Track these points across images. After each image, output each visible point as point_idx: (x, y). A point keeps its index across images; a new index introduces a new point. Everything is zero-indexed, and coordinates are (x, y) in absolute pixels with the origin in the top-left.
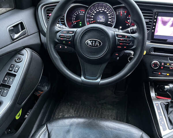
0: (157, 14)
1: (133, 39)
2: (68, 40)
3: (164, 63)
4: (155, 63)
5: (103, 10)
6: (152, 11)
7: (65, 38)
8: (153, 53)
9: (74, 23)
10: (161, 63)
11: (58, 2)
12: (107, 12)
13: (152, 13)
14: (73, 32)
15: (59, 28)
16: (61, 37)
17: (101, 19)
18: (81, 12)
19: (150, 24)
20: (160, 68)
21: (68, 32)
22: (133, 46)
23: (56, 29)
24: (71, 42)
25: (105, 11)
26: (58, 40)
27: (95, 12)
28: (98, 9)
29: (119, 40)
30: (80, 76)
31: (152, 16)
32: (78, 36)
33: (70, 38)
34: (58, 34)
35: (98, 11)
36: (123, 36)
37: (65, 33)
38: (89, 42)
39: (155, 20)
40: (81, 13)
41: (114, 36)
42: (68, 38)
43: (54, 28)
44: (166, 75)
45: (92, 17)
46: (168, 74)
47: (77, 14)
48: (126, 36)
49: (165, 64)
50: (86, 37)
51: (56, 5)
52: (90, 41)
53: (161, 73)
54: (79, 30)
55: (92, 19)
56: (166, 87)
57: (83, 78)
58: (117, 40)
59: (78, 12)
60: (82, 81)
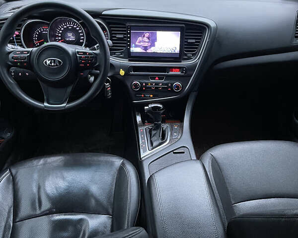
0: (129, 28)
1: (95, 55)
2: (23, 62)
3: (145, 83)
4: (135, 83)
5: (72, 25)
6: (125, 25)
7: (20, 59)
8: (133, 73)
9: (37, 44)
10: (142, 84)
11: (6, 19)
12: (78, 29)
13: (125, 28)
14: (28, 52)
15: (13, 48)
16: (14, 59)
17: (71, 37)
18: (43, 29)
19: (125, 40)
20: (141, 89)
21: (22, 52)
22: (96, 63)
23: (7, 49)
24: (28, 63)
25: (75, 27)
26: (11, 62)
27: (62, 29)
28: (65, 25)
29: (80, 57)
30: (43, 102)
31: (125, 31)
32: (34, 56)
33: (25, 59)
34: (11, 55)
35: (66, 27)
36: (85, 53)
37: (19, 54)
38: (47, 61)
39: (129, 36)
40: (44, 31)
41: (75, 54)
42: (23, 59)
43: (5, 49)
44: (150, 96)
45: (60, 35)
46: (151, 96)
47: (38, 32)
48: (87, 53)
49: (147, 84)
50: (43, 56)
51: (4, 23)
52: (49, 60)
53: (144, 95)
54: (35, 49)
55: (60, 38)
56: (146, 108)
57: (46, 104)
58: (78, 58)
59: (41, 30)
60: (45, 106)
